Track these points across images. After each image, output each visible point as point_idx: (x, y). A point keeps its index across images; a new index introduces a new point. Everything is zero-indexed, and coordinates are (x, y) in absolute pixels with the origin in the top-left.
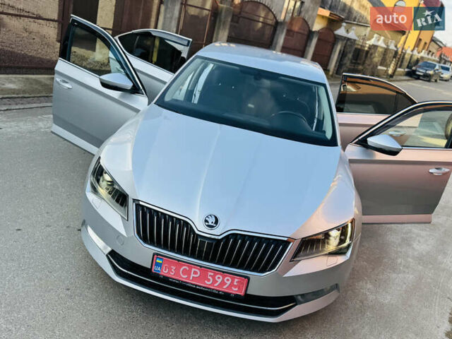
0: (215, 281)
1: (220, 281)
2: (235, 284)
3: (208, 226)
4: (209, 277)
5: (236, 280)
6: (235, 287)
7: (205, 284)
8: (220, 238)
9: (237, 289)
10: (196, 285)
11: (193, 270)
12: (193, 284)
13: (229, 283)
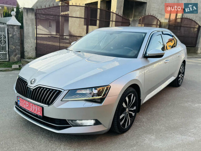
0: (33, 109)
1: (34, 108)
2: (39, 110)
3: (31, 83)
4: (31, 107)
5: (39, 108)
6: (39, 111)
7: (30, 109)
8: (34, 88)
9: (39, 113)
10: (28, 111)
11: (27, 103)
12: (27, 110)
13: (37, 109)
